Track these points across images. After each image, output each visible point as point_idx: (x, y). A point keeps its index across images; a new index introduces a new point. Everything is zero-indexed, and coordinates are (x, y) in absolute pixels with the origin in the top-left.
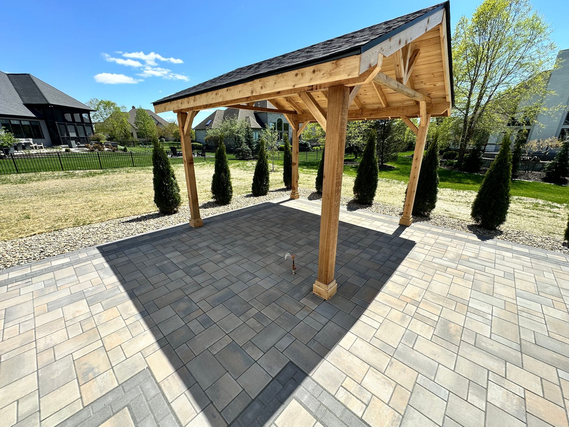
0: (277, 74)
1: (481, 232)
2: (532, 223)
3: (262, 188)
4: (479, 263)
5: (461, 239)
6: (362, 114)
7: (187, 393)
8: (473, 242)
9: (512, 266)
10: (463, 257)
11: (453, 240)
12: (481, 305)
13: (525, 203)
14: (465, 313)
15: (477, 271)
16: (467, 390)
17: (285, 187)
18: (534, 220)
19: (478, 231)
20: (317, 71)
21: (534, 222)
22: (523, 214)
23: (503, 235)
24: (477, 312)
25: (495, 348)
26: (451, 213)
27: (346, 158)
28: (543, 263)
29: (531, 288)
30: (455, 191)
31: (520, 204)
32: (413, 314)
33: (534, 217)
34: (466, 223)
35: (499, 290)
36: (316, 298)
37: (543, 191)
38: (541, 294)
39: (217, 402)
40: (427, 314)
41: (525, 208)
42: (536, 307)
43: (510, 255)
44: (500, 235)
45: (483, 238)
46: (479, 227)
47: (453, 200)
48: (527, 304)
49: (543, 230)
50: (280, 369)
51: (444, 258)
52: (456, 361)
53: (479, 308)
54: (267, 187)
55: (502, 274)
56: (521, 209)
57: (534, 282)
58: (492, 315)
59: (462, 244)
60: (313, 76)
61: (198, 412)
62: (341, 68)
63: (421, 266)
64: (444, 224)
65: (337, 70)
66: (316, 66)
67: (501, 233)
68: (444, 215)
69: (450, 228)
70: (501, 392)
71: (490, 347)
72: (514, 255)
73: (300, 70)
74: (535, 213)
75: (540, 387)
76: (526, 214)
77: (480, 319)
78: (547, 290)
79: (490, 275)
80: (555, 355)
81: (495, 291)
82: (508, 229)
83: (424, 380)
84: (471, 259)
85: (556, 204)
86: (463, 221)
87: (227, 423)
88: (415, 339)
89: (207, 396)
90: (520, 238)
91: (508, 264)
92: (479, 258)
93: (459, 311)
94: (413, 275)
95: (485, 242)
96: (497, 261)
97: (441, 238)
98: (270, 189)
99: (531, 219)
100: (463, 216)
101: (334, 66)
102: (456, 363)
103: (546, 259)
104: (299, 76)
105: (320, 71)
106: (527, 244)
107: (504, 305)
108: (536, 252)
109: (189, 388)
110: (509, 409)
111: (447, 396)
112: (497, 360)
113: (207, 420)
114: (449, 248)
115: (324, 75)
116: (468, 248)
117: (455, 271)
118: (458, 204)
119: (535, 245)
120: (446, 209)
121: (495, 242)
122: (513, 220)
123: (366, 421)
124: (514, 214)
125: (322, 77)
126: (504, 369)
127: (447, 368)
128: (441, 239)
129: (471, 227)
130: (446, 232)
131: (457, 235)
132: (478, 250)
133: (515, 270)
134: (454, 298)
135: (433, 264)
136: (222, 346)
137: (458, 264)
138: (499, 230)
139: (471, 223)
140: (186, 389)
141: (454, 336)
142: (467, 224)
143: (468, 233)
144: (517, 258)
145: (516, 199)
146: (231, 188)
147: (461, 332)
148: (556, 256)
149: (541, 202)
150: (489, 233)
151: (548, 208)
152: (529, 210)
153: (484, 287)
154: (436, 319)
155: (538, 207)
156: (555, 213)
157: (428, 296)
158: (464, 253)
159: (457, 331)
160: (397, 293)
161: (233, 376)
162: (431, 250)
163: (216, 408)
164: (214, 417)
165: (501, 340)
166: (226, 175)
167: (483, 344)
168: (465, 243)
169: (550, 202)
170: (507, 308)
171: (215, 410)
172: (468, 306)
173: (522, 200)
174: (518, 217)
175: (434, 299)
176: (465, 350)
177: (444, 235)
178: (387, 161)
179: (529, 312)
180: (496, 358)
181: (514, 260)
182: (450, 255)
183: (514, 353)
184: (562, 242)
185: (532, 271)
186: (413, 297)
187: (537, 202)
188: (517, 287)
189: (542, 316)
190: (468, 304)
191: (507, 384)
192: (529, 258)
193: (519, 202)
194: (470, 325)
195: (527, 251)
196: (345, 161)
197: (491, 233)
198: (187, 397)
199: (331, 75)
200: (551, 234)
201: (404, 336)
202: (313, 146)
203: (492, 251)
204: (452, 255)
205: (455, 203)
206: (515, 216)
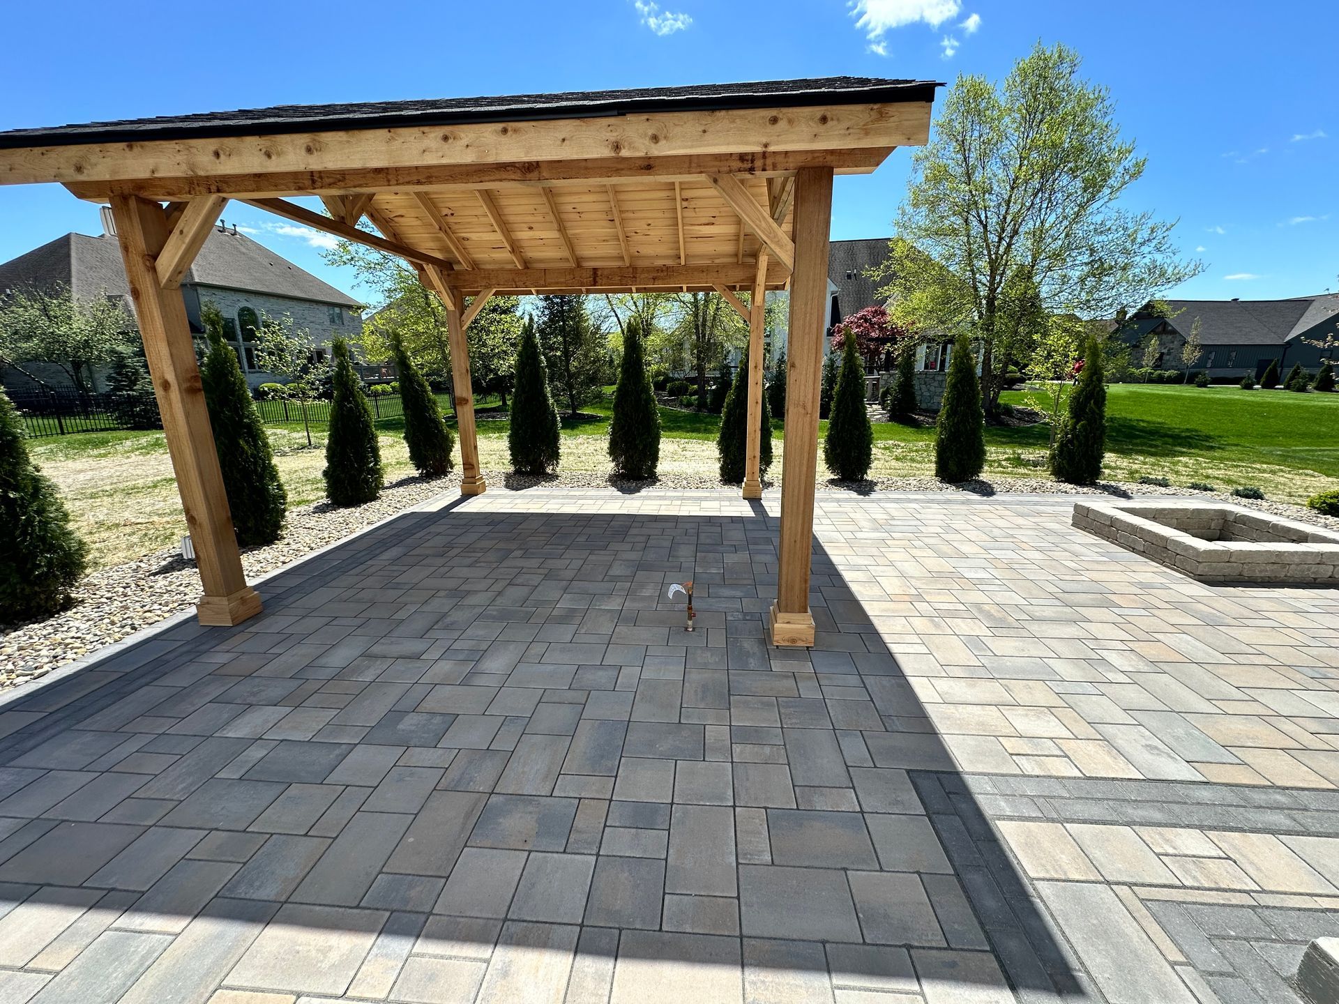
0: (713, 110)
3: (366, 481)
4: (904, 524)
6: (634, 277)
7: (838, 980)
8: (864, 500)
9: (937, 518)
10: (879, 522)
12: (974, 573)
14: (975, 587)
15: (915, 534)
17: (415, 473)
20: (832, 119)
23: (879, 485)
24: (982, 581)
25: (1049, 612)
27: (479, 407)
28: (954, 507)
35: (963, 548)
36: (790, 651)
38: (998, 539)
39: (915, 936)
40: (948, 606)
42: (1012, 554)
43: (915, 506)
44: (876, 485)
45: (862, 493)
46: (842, 480)
48: (1002, 554)
50: (914, 793)
52: (1047, 646)
53: (976, 576)
54: (377, 473)
55: (941, 530)
58: (997, 579)
60: (821, 129)
61: (916, 987)
62: (892, 122)
63: (854, 548)
65: (883, 124)
66: (829, 107)
67: (874, 483)
70: (1115, 655)
72: (920, 505)
73: (785, 110)
75: (1124, 632)
77: (995, 588)
78: (996, 534)
79: (934, 535)
81: (962, 551)
84: (890, 522)
87: (986, 951)
88: (981, 642)
89: (883, 945)
91: (929, 517)
92: (897, 518)
93: (967, 588)
94: (861, 563)
95: (869, 497)
96: (917, 516)
98: (387, 479)
101: (874, 115)
102: (1049, 648)
103: (950, 501)
104: (782, 124)
105: (838, 120)
107: (989, 563)
109: (829, 970)
110: (1141, 667)
111: (1096, 688)
112: (1067, 624)
113: (953, 984)
115: (851, 131)
117: (897, 542)
119: (921, 489)
123: (1094, 775)
125: (845, 135)
126: (1084, 630)
127: (1052, 658)
129: (834, 483)
132: (883, 509)
133: (945, 522)
134: (942, 575)
136: (760, 833)
137: (887, 532)
140: (826, 975)
141: (1004, 619)
143: (843, 491)
144: (927, 507)
146: (280, 487)
147: (1004, 611)
148: (952, 496)
154: (963, 607)
157: (916, 583)
159: (998, 611)
160: (881, 594)
161: (864, 868)
163: (931, 948)
164: (953, 965)
165: (1040, 601)
166: (256, 445)
170: (997, 566)
171: (934, 952)
172: (966, 578)
175: (925, 584)
176: (1035, 629)
178: (584, 403)
179: (1015, 562)
180: (1064, 622)
181: (928, 510)
183: (1065, 610)
185: (957, 517)
186: (903, 591)
188: (972, 540)
189: (1028, 562)
190: (963, 576)
191: (1106, 644)
194: (998, 599)
196: (477, 411)
197: (866, 485)
198: (854, 988)
199: (867, 133)
201: (968, 645)
202: (370, 385)
203: (896, 505)
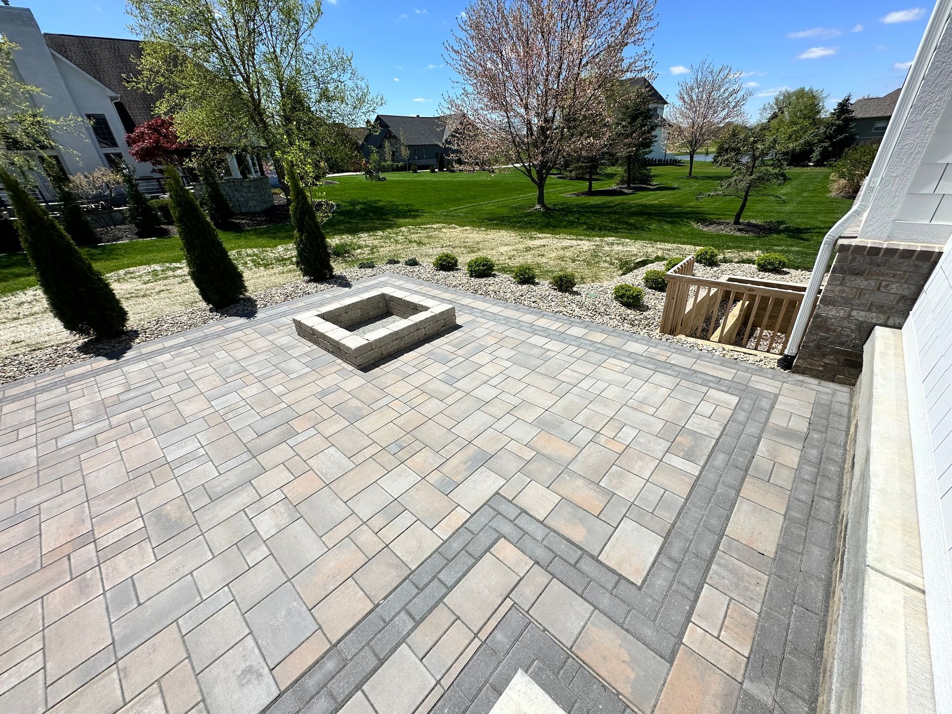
1: (107, 347)
2: (167, 300)
4: (138, 393)
5: (82, 377)
8: (106, 369)
9: (180, 370)
10: (107, 403)
11: (69, 387)
12: (182, 447)
13: (140, 276)
14: (172, 474)
15: (143, 408)
16: (241, 557)
18: (166, 295)
19: (101, 349)
21: (169, 298)
22: (148, 292)
23: (141, 335)
24: (184, 460)
25: (232, 479)
26: (29, 342)
28: (207, 345)
29: (215, 381)
30: (6, 299)
31: (134, 280)
32: (95, 559)
33: (163, 291)
34: (73, 346)
35: (188, 409)
37: (150, 252)
38: (228, 380)
40: (120, 534)
41: (145, 283)
42: (233, 398)
43: (166, 357)
44: (137, 337)
45: (115, 353)
46: (97, 341)
47: (15, 316)
48: (223, 403)
49: (183, 304)
51: (76, 427)
52: (207, 544)
53: (182, 452)
55: (176, 388)
56: (141, 286)
57: (214, 372)
58: (203, 447)
59: (92, 383)
63: (41, 473)
64: (29, 369)
67: (136, 334)
68: (17, 352)
69: (48, 370)
70: (267, 516)
71: (227, 484)
72: (172, 353)
74: (159, 285)
75: (288, 472)
76: (153, 291)
77: (194, 464)
78: (231, 371)
79: (165, 400)
80: (277, 431)
81: (185, 414)
82: (143, 323)
83: (190, 618)
84: (122, 398)
85: (174, 265)
86: (64, 346)
88: (131, 588)
90: (164, 327)
91: (174, 370)
92: (132, 387)
93: (162, 481)
94: (36, 501)
95: (123, 359)
96: (159, 375)
97: (45, 396)
99: (162, 295)
100: (59, 337)
102: (209, 546)
103: (206, 338)
106: (176, 331)
107: (205, 423)
108: (192, 335)
110: (283, 522)
111: (229, 593)
112: (242, 490)
114: (73, 405)
116: (104, 383)
117: (112, 432)
118: (31, 319)
119: (185, 327)
120: (12, 339)
121: (138, 351)
122: (141, 306)
124: (137, 297)
126: (254, 491)
127: (204, 564)
128: (44, 399)
129: (84, 349)
130: (43, 381)
131: (68, 374)
132: (123, 377)
133: (187, 372)
134: (142, 471)
135: (63, 451)
137: (108, 418)
138: (131, 331)
139: (81, 342)
141: (180, 518)
142: (75, 345)
143: (88, 361)
144: (179, 355)
145: (125, 274)
147: (186, 504)
148: (212, 329)
149: (157, 267)
150: (119, 342)
151: (170, 273)
152: (151, 284)
153: (168, 421)
154: (140, 524)
155: (158, 276)
156: (181, 276)
157: (98, 507)
158: (104, 394)
159: (179, 507)
160: (30, 562)
162: (39, 430)
165: (232, 464)
167: (219, 489)
168: (93, 379)
169: (167, 265)
170: (212, 423)
172: (168, 463)
173: (132, 273)
174: (145, 299)
175: (112, 501)
176: (206, 520)
177: (45, 389)
179: (231, 409)
180: (240, 488)
181: (177, 359)
182: (86, 414)
183: (249, 465)
184: (208, 308)
185: (203, 360)
186: (71, 534)
187: (152, 269)
188: (203, 391)
189: (243, 403)
190: (167, 460)
191: (266, 502)
192: (191, 347)
193: (131, 278)
194: (189, 484)
195: (182, 340)
197: (123, 341)
200: (194, 305)
201: (110, 607)
203: (143, 365)
204: (88, 412)
205: (25, 321)
206: (140, 300)
